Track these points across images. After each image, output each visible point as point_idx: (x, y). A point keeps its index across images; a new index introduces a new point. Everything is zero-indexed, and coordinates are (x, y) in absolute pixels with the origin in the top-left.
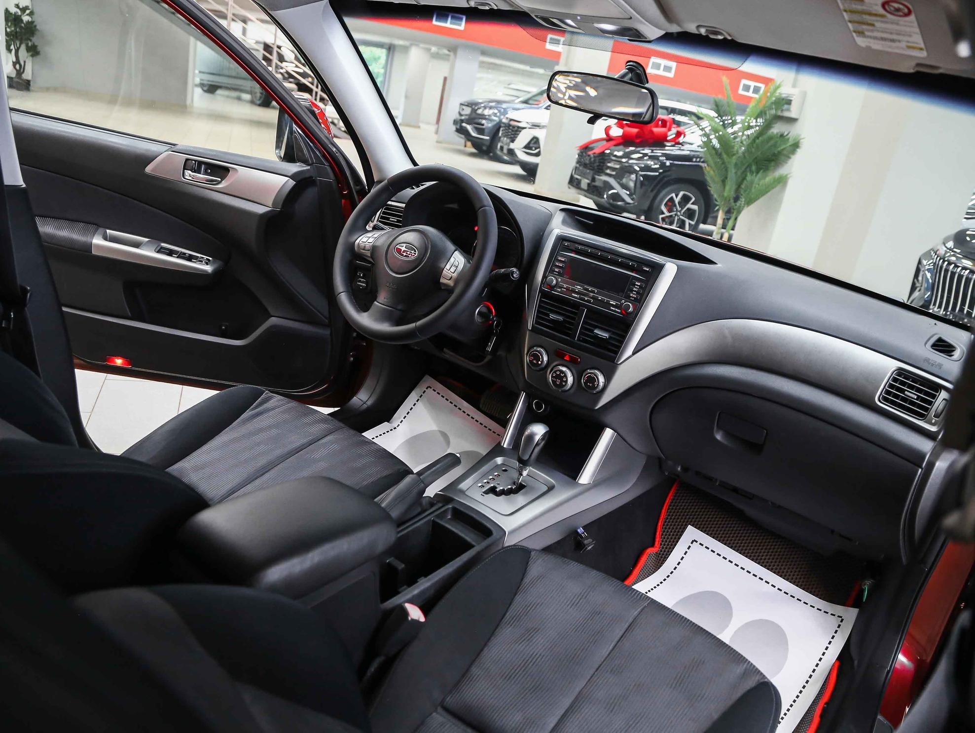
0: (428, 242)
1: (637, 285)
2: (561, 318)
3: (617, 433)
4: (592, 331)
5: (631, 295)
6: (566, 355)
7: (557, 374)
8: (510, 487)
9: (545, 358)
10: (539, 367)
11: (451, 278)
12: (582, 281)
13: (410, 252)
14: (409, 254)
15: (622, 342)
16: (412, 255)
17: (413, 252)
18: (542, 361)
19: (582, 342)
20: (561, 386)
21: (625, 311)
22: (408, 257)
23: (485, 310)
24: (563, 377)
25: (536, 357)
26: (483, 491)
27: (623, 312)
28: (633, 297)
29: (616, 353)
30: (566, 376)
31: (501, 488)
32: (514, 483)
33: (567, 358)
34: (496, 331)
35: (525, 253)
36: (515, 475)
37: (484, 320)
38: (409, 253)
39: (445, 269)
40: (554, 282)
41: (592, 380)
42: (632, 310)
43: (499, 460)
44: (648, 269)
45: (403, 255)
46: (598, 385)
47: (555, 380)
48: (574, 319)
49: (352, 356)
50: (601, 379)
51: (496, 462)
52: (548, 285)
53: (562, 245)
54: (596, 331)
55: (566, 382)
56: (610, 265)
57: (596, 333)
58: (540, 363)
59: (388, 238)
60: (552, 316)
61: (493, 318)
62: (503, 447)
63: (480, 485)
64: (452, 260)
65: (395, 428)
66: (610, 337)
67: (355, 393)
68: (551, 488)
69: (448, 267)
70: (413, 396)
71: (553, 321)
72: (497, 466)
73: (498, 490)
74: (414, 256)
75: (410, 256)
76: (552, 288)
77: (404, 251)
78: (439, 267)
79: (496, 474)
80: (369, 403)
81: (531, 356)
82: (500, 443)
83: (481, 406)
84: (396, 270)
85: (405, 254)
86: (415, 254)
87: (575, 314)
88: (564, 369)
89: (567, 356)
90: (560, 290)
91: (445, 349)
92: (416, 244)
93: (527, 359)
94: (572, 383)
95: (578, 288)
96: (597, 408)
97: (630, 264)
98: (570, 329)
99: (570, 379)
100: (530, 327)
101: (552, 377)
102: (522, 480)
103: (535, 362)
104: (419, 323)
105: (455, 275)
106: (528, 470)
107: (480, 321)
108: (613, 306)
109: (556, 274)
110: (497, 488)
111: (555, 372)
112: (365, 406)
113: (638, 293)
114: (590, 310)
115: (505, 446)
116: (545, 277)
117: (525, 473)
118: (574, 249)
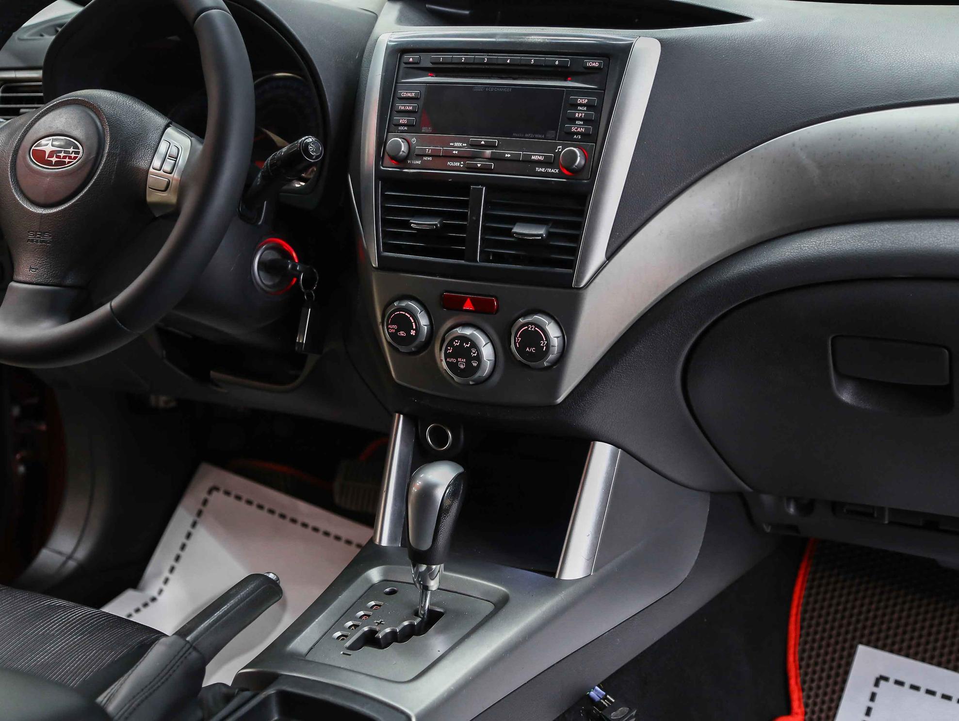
0: (102, 125)
1: (581, 105)
2: (436, 222)
3: (624, 449)
4: (509, 233)
5: (573, 129)
6: (465, 299)
7: (455, 348)
8: (406, 623)
9: (424, 321)
10: (417, 343)
11: (168, 184)
12: (461, 130)
13: (65, 152)
14: (65, 157)
15: (576, 239)
16: (70, 158)
17: (71, 150)
18: (418, 330)
19: (492, 262)
20: (471, 370)
21: (568, 170)
22: (64, 163)
23: (271, 255)
24: (469, 349)
25: (404, 322)
26: (348, 644)
27: (566, 172)
28: (577, 133)
29: (571, 265)
30: (474, 345)
31: (388, 630)
32: (416, 614)
33: (468, 306)
34: (310, 296)
35: (329, 104)
36: (414, 594)
37: (277, 280)
38: (62, 155)
39: (151, 170)
40: (404, 148)
41: (535, 337)
42: (583, 162)
43: (375, 575)
44: (596, 65)
45: (49, 163)
46: (548, 346)
47: (454, 360)
48: (463, 216)
49: (23, 461)
50: (553, 331)
51: (368, 580)
52: (393, 158)
53: (403, 65)
54: (518, 229)
55: (479, 358)
56: (514, 79)
57: (516, 233)
58: (413, 333)
59: (11, 135)
60: (416, 223)
61: (294, 267)
62: (379, 546)
63: (338, 634)
64: (163, 147)
65: (154, 599)
66: (550, 234)
67: (43, 540)
68: (501, 604)
69: (156, 163)
70: (182, 518)
71: (421, 234)
72: (373, 587)
73: (380, 635)
74: (75, 158)
75: (67, 160)
76: (402, 161)
77: (52, 154)
78: (138, 169)
79: (373, 603)
80: (81, 554)
81: (392, 324)
82: (372, 541)
83: (337, 500)
84: (42, 200)
85: (54, 159)
86: (78, 153)
87: (464, 204)
88: (468, 332)
89: (468, 301)
90: (419, 162)
91: (212, 373)
92: (78, 133)
93: (385, 335)
94: (492, 358)
95: (458, 146)
96: (560, 400)
97: (557, 63)
98: (462, 241)
99: (487, 352)
100: (375, 264)
101: (447, 356)
102: (430, 604)
103: (402, 334)
104: (116, 301)
105: (176, 175)
106: (437, 579)
107: (269, 283)
108: (539, 163)
109: (403, 132)
110: (376, 632)
111: (450, 344)
112: (72, 564)
113: (586, 121)
114: (494, 187)
115: (384, 543)
116: (381, 142)
117: (434, 585)
118: (430, 65)
